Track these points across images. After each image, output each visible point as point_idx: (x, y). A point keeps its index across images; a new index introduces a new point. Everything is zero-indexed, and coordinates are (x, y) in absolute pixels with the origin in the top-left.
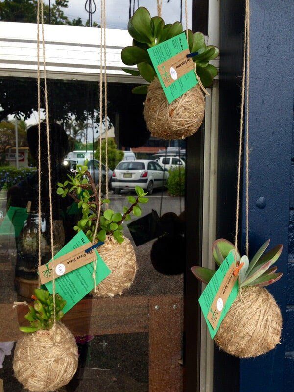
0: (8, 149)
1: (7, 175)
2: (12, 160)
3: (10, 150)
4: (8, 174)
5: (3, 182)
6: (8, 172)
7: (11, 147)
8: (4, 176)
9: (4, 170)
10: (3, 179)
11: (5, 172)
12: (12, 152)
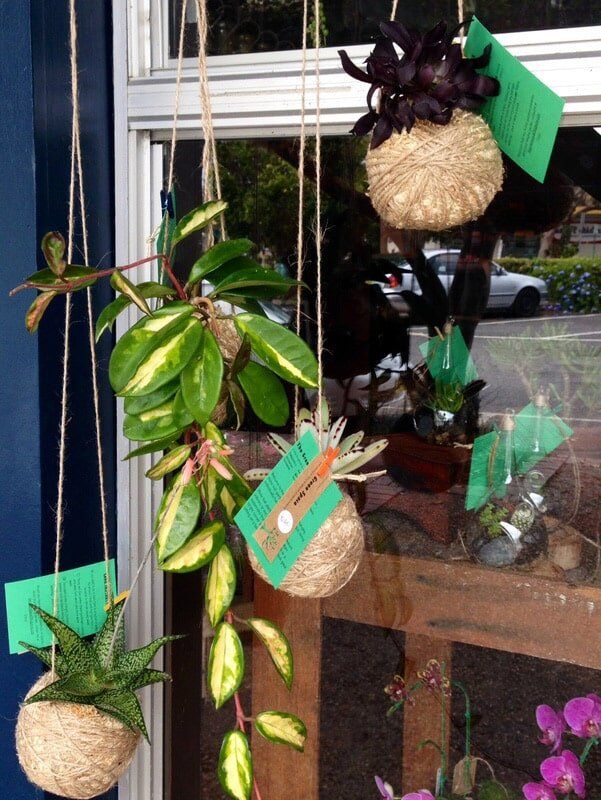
0: (578, 216)
1: (585, 278)
2: (584, 240)
3: (583, 216)
4: (587, 274)
5: (574, 295)
6: (588, 271)
7: (584, 211)
8: (578, 279)
9: (579, 266)
10: (575, 288)
11: (580, 272)
12: (586, 222)
